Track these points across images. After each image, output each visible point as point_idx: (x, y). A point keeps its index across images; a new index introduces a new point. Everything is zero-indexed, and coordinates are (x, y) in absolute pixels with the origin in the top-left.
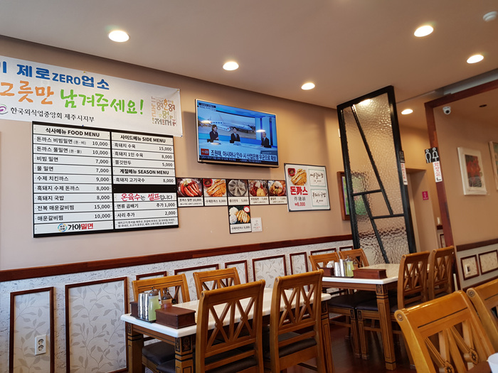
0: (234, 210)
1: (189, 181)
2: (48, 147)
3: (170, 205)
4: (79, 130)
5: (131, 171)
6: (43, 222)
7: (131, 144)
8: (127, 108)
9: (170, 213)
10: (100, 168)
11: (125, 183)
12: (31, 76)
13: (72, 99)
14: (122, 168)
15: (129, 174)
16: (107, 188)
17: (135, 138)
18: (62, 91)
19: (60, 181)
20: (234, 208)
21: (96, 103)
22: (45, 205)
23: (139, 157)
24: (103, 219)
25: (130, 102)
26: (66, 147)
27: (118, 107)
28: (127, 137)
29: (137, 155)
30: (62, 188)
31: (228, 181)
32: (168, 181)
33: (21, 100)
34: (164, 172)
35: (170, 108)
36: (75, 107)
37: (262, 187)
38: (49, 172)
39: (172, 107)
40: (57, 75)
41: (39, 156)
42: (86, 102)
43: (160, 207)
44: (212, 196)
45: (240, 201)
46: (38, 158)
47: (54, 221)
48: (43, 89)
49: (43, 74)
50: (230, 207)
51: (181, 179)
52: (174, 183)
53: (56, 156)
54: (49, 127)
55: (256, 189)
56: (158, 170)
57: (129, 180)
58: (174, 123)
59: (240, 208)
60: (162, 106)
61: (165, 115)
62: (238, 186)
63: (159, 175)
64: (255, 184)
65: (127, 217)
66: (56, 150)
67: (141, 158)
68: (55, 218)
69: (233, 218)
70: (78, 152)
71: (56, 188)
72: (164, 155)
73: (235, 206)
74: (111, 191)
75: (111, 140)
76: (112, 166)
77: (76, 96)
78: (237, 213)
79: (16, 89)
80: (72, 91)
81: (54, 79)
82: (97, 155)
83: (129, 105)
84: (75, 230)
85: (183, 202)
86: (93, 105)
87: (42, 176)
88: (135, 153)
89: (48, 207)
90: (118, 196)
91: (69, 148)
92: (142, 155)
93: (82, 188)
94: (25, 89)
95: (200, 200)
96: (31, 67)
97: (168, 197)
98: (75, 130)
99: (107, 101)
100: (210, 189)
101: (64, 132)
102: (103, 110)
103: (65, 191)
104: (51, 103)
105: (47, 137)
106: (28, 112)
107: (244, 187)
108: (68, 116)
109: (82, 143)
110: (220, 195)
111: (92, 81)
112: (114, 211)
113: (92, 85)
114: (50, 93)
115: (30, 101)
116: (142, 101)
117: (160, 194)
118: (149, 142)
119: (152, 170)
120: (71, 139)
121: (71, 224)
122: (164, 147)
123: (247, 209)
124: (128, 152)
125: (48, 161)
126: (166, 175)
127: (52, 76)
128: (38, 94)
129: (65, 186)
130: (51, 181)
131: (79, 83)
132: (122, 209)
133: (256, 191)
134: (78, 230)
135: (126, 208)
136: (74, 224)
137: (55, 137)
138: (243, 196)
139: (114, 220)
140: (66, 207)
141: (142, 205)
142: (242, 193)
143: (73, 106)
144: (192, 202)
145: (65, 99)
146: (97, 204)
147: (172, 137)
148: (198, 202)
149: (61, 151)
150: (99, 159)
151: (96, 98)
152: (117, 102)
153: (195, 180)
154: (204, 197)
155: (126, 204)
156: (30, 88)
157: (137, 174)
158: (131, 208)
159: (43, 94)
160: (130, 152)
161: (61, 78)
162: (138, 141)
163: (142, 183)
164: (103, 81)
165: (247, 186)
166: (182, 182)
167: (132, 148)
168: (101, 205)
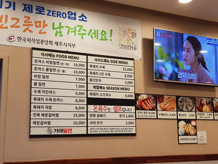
0: (182, 123)
1: (145, 97)
2: (42, 67)
3: (130, 116)
4: (64, 54)
5: (101, 87)
6: (37, 126)
7: (102, 65)
8: (100, 36)
9: (130, 123)
10: (78, 84)
11: (96, 97)
12: (32, 12)
13: (60, 30)
14: (94, 85)
15: (100, 90)
16: (83, 101)
17: (105, 61)
18: (53, 24)
19: (50, 94)
20: (183, 121)
21: (77, 33)
22: (38, 112)
23: (108, 76)
24: (79, 125)
25: (103, 31)
26: (54, 68)
27: (93, 35)
28: (99, 60)
29: (106, 74)
30: (51, 100)
31: (178, 97)
32: (129, 96)
33: (24, 31)
34: (126, 89)
35: (133, 35)
36: (62, 36)
37: (208, 104)
38: (42, 87)
39: (134, 35)
40: (50, 11)
41: (36, 74)
42: (70, 32)
43: (122, 118)
44: (164, 110)
45: (188, 115)
46: (35, 76)
47: (44, 125)
48: (40, 22)
49: (40, 11)
50: (179, 120)
51: (139, 95)
52: (133, 98)
53: (47, 75)
54: (43, 52)
55: (202, 105)
56: (122, 87)
57: (99, 94)
58: (135, 48)
59: (188, 121)
60: (127, 34)
61: (128, 41)
62: (186, 102)
63: (122, 91)
64: (201, 101)
65: (97, 125)
66: (47, 70)
67: (109, 76)
68: (45, 123)
69: (181, 130)
70: (63, 71)
71: (47, 100)
72: (127, 74)
73: (184, 120)
74: (85, 103)
75: (87, 62)
76: (87, 83)
77: (63, 27)
78: (185, 126)
79: (21, 23)
80: (60, 23)
81: (48, 15)
82: (77, 74)
83: (102, 34)
84: (59, 133)
85: (140, 114)
86: (75, 34)
87: (37, 90)
88: (105, 72)
89: (40, 114)
90: (91, 107)
91: (57, 68)
92: (109, 75)
93: (66, 100)
94: (28, 23)
95: (154, 113)
96: (32, 6)
97: (128, 109)
98: (62, 54)
99: (85, 31)
100: (162, 105)
101: (54, 56)
102: (82, 38)
103: (53, 102)
104: (45, 33)
105: (42, 60)
106: (29, 40)
107: (191, 104)
108: (57, 43)
109: (67, 64)
110: (171, 109)
111: (75, 15)
112: (87, 119)
113: (75, 19)
114: (45, 26)
115: (31, 31)
116: (111, 30)
117: (122, 107)
118: (115, 64)
119: (117, 87)
120: (58, 61)
121: (56, 128)
122: (127, 68)
123: (193, 123)
124: (99, 72)
125: (42, 79)
126: (127, 91)
127: (46, 12)
128: (36, 26)
129: (53, 98)
130: (43, 94)
131: (65, 17)
132: (93, 118)
133: (202, 107)
134: (61, 133)
135: (96, 118)
136: (59, 128)
137: (48, 60)
138: (191, 111)
139: (87, 127)
140: (53, 115)
141: (108, 116)
142: (190, 108)
143: (61, 36)
144: (147, 114)
145: (55, 30)
146: (75, 113)
147: (133, 59)
148: (152, 115)
149: (51, 71)
150: (78, 77)
151: (78, 28)
152: (93, 31)
153: (150, 96)
154: (157, 111)
155: (96, 114)
156: (31, 22)
157: (106, 90)
158: (100, 118)
159: (40, 26)
160: (101, 72)
161: (53, 14)
162: (107, 63)
163: (109, 97)
164: (83, 15)
165: (194, 103)
166: (139, 97)
167: (102, 69)
168: (78, 113)
